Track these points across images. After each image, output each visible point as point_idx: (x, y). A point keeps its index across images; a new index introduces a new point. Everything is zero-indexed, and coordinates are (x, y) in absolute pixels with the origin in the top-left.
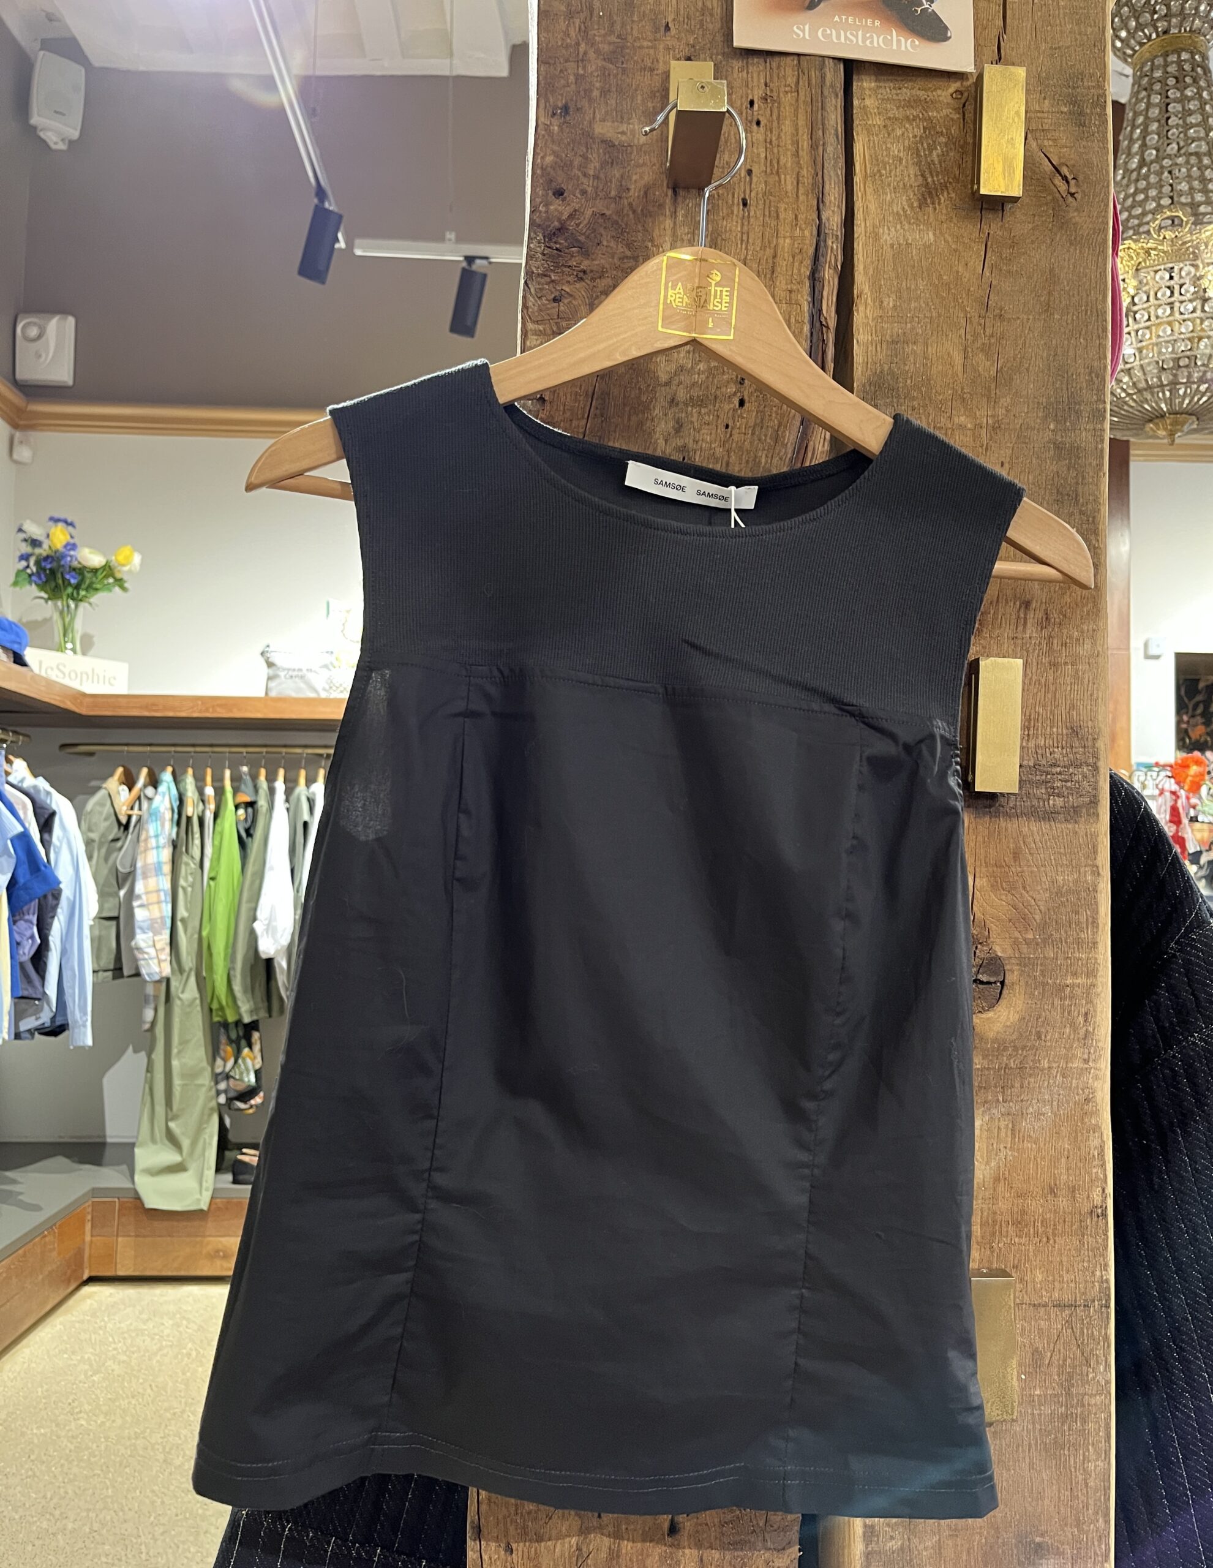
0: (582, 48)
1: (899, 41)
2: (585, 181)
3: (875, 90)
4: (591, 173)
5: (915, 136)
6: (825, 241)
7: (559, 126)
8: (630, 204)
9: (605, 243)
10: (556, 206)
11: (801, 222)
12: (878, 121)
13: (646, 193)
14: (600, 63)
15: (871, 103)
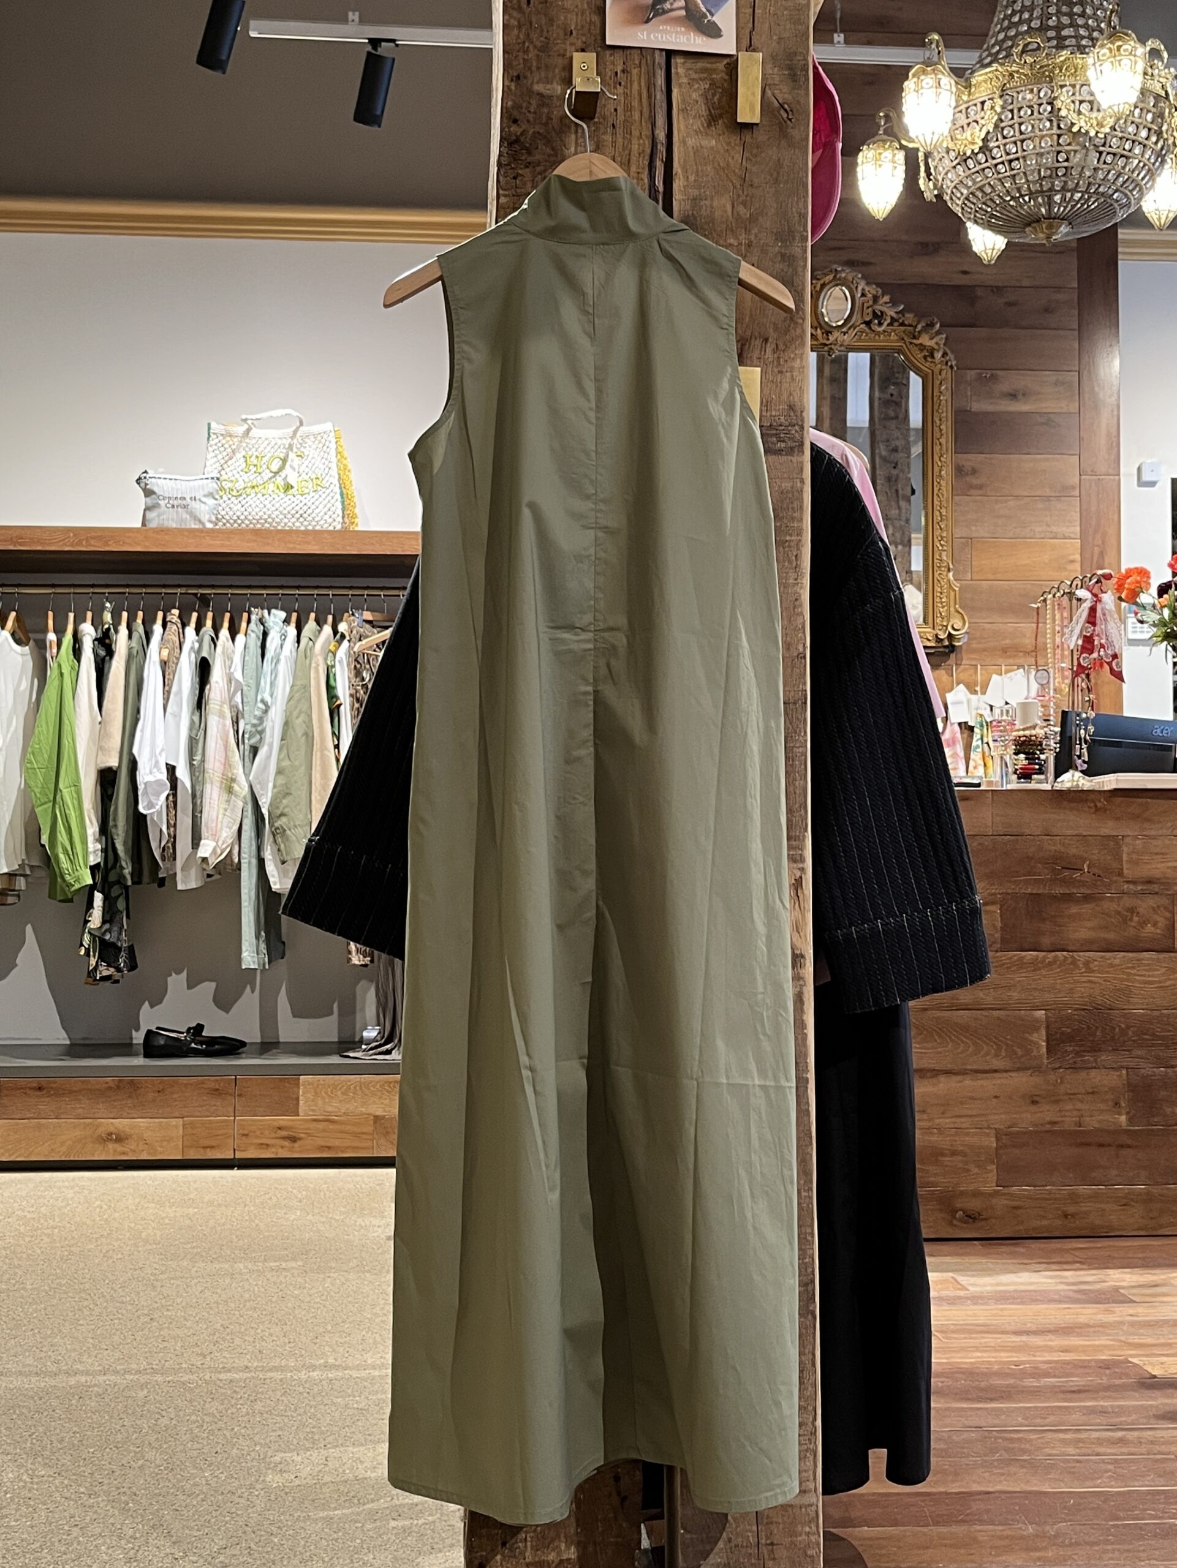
0: (527, 44)
1: (695, 39)
2: (528, 114)
3: (684, 63)
4: (532, 110)
5: (705, 89)
6: (657, 146)
7: (516, 87)
8: (552, 127)
9: (539, 148)
10: (514, 128)
11: (644, 137)
12: (685, 80)
13: (561, 121)
14: (536, 52)
15: (681, 70)
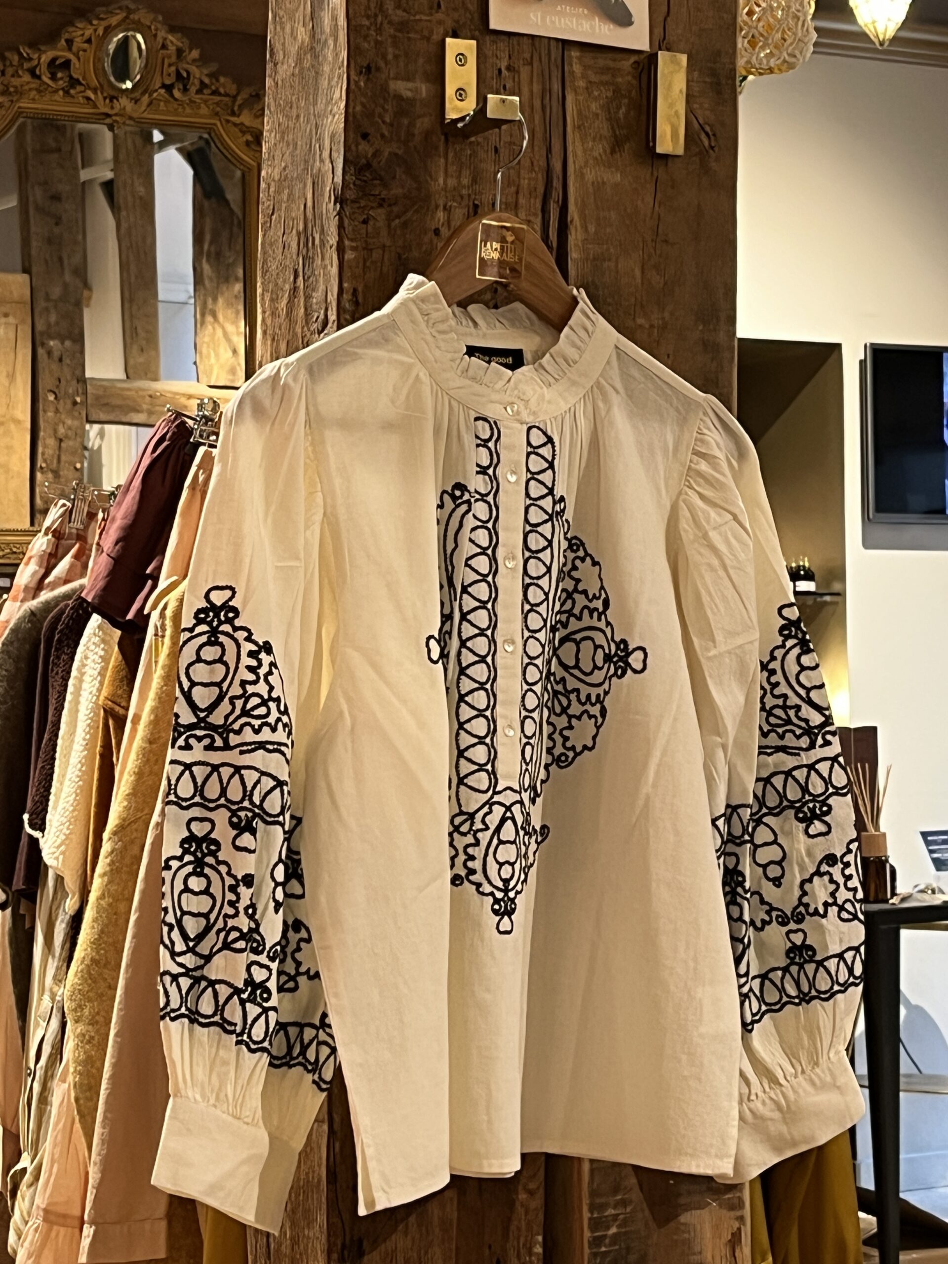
0: (379, 19)
1: (600, 26)
2: (383, 126)
3: (579, 58)
4: (388, 120)
5: (607, 97)
6: (552, 182)
7: (365, 82)
8: (415, 147)
9: (398, 177)
10: (364, 146)
11: (536, 169)
12: (581, 83)
13: (426, 138)
14: (392, 31)
15: (577, 68)
